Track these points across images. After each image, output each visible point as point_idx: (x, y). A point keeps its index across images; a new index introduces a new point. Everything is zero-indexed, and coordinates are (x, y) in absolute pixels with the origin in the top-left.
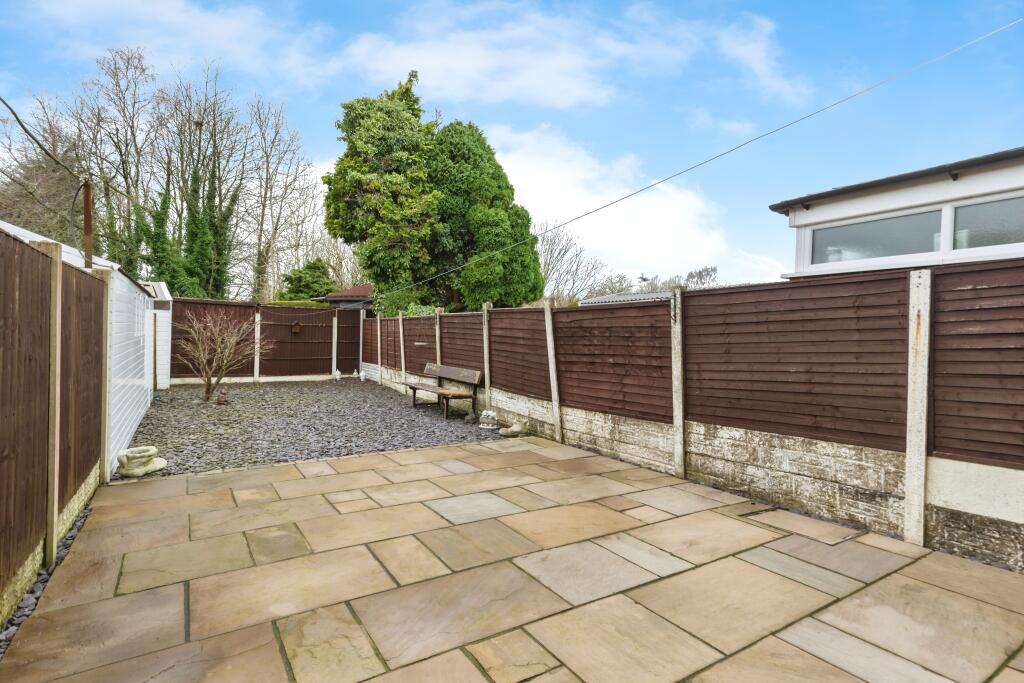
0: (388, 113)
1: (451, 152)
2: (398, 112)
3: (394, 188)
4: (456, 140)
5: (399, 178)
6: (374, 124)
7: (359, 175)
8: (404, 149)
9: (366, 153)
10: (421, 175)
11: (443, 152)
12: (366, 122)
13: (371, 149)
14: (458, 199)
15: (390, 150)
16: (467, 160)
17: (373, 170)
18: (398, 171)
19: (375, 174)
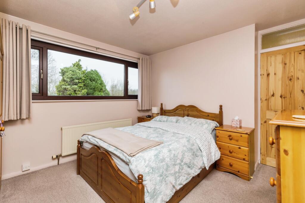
0: (73, 71)
1: (90, 79)
2: (75, 71)
3: (75, 89)
4: (91, 76)
5: (76, 86)
6: (69, 74)
7: (65, 87)
8: (77, 79)
9: (67, 81)
10: (82, 85)
11: (88, 79)
12: (67, 74)
13: (68, 80)
14: (91, 90)
15: (74, 80)
16: (94, 80)
17: (69, 85)
18: (76, 85)
19: (69, 86)
